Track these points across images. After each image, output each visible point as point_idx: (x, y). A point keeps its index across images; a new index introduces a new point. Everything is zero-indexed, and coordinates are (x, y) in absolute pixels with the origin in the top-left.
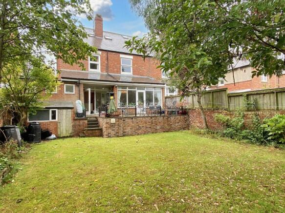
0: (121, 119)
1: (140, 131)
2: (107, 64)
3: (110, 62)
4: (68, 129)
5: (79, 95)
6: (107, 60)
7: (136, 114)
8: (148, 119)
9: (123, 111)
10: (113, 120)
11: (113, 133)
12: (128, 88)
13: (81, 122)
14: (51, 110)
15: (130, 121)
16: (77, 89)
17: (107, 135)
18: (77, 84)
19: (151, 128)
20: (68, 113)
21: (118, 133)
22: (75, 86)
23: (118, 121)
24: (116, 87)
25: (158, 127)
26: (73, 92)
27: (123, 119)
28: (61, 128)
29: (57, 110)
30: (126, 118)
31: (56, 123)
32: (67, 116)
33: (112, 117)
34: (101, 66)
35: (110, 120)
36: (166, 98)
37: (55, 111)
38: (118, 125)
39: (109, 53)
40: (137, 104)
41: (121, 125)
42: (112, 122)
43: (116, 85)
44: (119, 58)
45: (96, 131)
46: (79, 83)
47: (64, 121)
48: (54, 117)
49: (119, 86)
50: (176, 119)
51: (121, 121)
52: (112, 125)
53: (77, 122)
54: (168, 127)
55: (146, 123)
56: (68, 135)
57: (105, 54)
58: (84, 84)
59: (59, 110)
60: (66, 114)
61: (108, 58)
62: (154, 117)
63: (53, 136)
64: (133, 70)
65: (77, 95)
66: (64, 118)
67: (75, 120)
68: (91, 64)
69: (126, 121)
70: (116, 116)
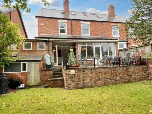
0: (81, 70)
1: (100, 82)
2: (72, 29)
3: (73, 27)
4: (36, 79)
5: (49, 50)
6: (72, 26)
7: (95, 66)
8: (107, 70)
9: (82, 63)
10: (73, 72)
11: (73, 84)
12: (86, 44)
13: (48, 72)
14: (22, 63)
15: (89, 72)
16: (47, 45)
17: (67, 87)
18: (47, 42)
19: (110, 78)
20: (36, 65)
21: (78, 84)
22: (46, 44)
23: (78, 72)
24: (77, 43)
25: (118, 78)
26: (44, 48)
27: (82, 71)
28: (31, 78)
29: (27, 63)
30: (85, 69)
31: (26, 74)
32: (36, 68)
33: (72, 69)
34: (67, 30)
35: (70, 71)
36: (119, 51)
37: (26, 63)
38: (78, 76)
39: (73, 21)
40: (95, 56)
41: (81, 76)
42: (71, 74)
43: (77, 42)
44: (80, 24)
45: (59, 81)
46: (49, 41)
47: (33, 72)
48: (24, 69)
49: (80, 43)
50: (136, 70)
51: (81, 72)
52: (72, 77)
53: (44, 73)
54: (128, 78)
55: (105, 74)
56: (37, 84)
57: (70, 22)
58: (52, 42)
59: (29, 63)
60: (35, 66)
61: (72, 24)
62: (113, 68)
63: (23, 85)
64: (90, 32)
65: (47, 51)
66: (33, 69)
67: (42, 71)
68: (60, 30)
69: (86, 72)
70: (76, 68)
